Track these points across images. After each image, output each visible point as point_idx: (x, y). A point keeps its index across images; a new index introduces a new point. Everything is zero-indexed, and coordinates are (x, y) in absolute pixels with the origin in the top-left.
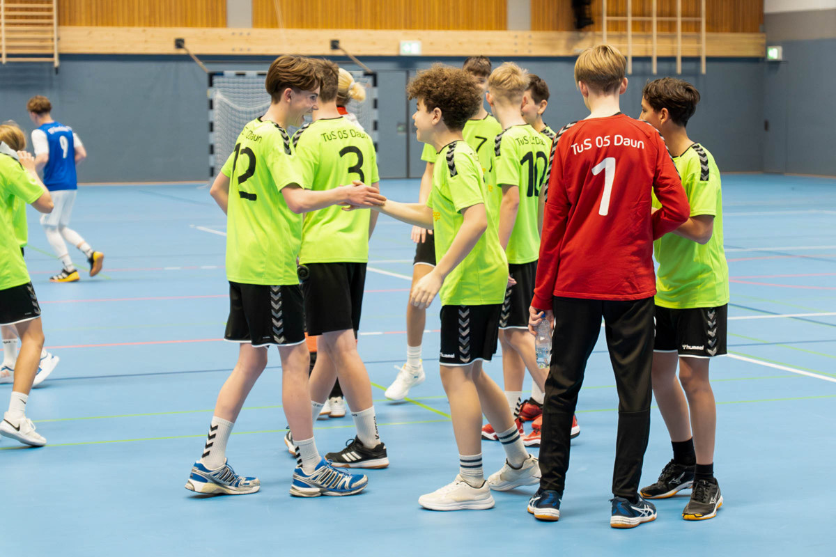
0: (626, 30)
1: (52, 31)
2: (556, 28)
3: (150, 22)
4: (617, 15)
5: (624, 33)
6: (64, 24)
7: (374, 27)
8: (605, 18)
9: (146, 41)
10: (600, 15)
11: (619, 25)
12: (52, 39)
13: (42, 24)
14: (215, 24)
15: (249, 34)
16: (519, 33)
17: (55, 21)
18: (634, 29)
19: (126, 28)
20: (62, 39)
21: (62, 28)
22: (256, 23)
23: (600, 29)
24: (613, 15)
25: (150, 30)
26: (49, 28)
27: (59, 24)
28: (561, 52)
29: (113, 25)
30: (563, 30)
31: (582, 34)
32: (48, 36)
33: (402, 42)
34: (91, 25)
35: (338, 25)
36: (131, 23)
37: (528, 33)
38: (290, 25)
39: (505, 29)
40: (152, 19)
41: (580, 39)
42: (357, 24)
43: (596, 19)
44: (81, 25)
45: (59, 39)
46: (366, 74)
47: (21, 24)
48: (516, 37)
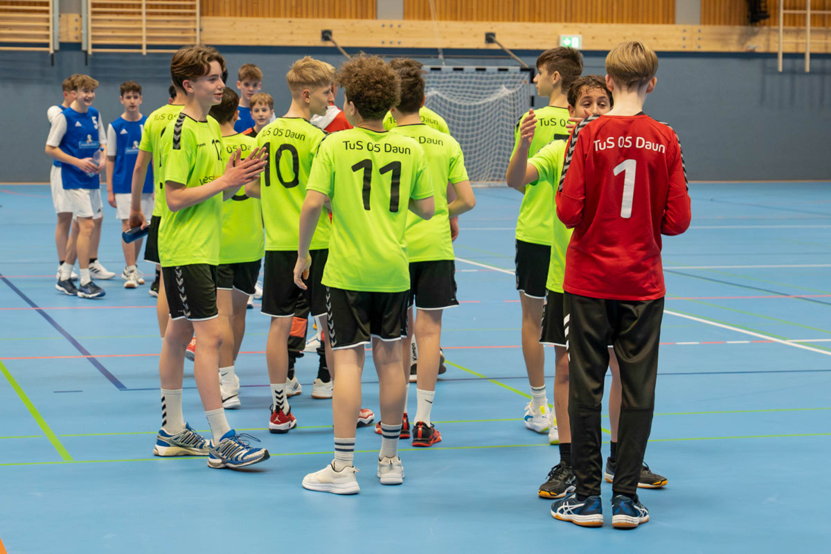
0: (805, 24)
1: (195, 21)
2: (729, 22)
3: (297, 13)
4: (795, 8)
5: (802, 28)
6: (208, 15)
7: (532, 19)
8: (782, 12)
9: (292, 33)
10: (776, 8)
11: (797, 19)
12: (195, 30)
13: (185, 14)
14: (364, 15)
15: (399, 26)
16: (688, 27)
17: (197, 11)
18: (813, 24)
19: (271, 19)
20: (204, 30)
21: (205, 18)
22: (407, 15)
23: (776, 23)
24: (790, 9)
25: (297, 21)
26: (191, 18)
27: (202, 14)
28: (733, 48)
29: (257, 15)
30: (735, 24)
31: (756, 29)
32: (191, 26)
33: (562, 36)
34: (235, 15)
35: (495, 18)
36: (276, 14)
37: (697, 27)
38: (443, 17)
39: (673, 23)
40: (299, 10)
41: (755, 34)
42: (515, 17)
43: (771, 12)
44: (224, 15)
45: (201, 30)
46: (523, 70)
47: (163, 14)
48: (684, 31)
